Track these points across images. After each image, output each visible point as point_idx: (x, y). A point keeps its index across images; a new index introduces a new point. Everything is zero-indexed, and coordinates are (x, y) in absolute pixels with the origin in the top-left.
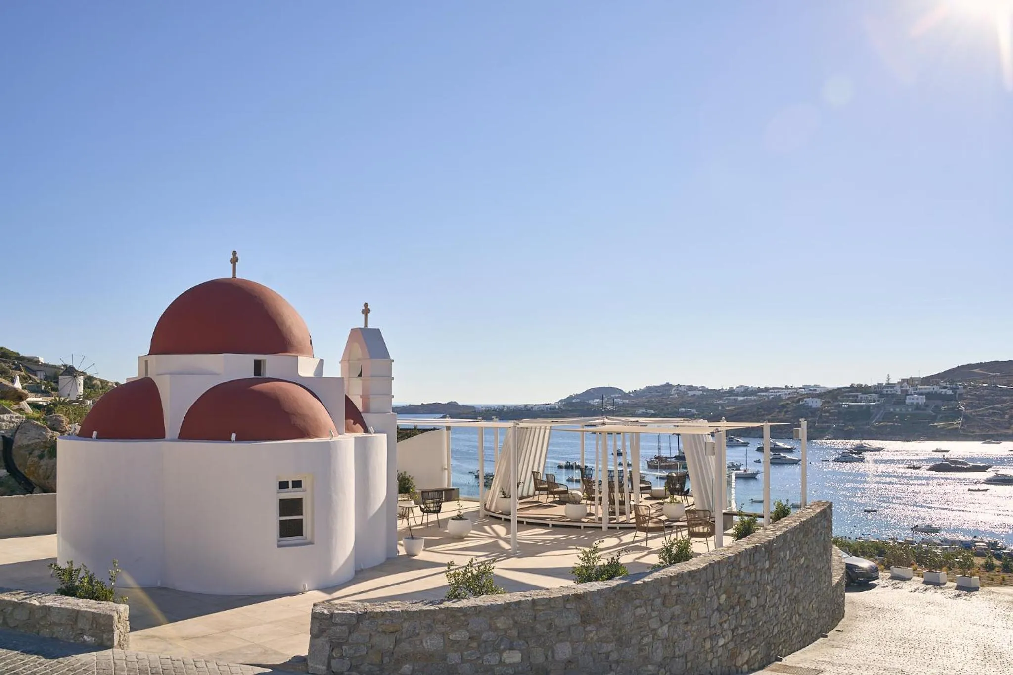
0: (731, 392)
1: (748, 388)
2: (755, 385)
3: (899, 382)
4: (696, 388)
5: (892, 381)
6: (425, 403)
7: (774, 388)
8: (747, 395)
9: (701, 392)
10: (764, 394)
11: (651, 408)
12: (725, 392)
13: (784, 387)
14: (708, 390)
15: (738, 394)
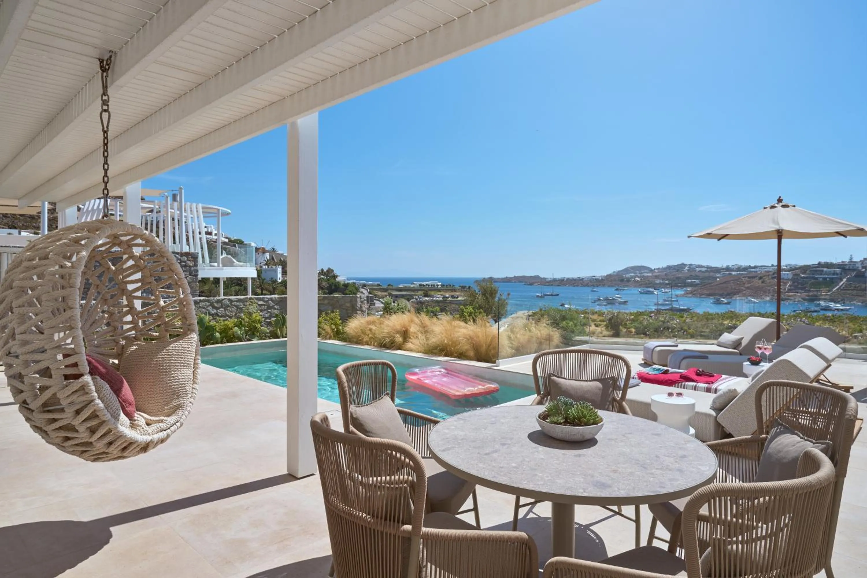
0: (728, 269)
1: (741, 266)
2: (747, 264)
3: (861, 261)
4: (703, 267)
5: (855, 260)
6: (517, 276)
7: (762, 266)
8: (740, 271)
9: (706, 269)
10: (754, 270)
11: (667, 279)
12: (723, 269)
13: (770, 265)
14: (711, 267)
15: (732, 270)
